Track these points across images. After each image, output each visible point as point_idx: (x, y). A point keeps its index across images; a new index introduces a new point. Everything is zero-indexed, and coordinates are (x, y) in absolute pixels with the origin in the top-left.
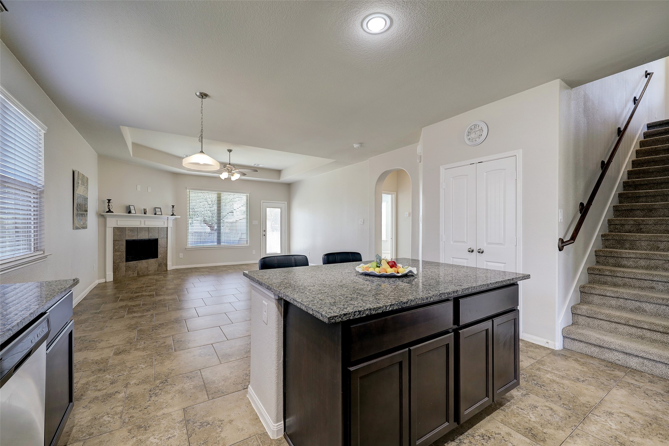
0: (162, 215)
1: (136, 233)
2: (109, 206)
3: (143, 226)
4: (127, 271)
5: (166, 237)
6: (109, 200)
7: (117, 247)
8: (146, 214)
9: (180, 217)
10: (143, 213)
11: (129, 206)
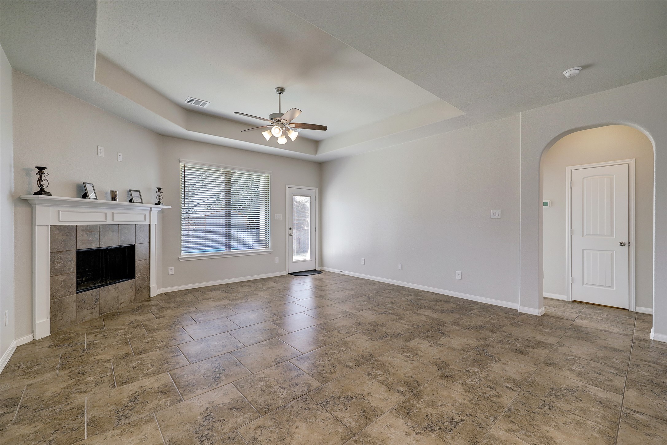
0: (142, 203)
1: (97, 236)
2: (42, 181)
3: (109, 222)
4: (79, 310)
5: (148, 242)
6: (41, 170)
7: (59, 265)
8: (116, 201)
9: (170, 207)
10: (110, 198)
11: (84, 183)
